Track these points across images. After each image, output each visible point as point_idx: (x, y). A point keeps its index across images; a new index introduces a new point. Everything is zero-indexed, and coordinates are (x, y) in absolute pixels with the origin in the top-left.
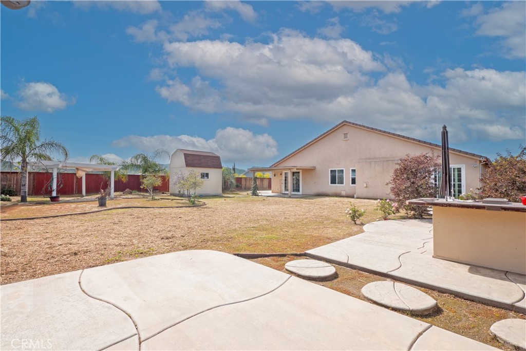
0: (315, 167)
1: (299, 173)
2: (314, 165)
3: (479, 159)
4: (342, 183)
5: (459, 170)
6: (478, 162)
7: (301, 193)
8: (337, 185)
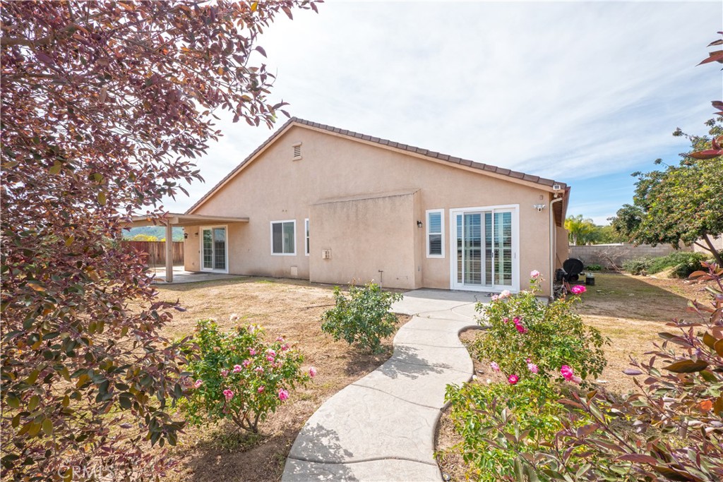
0: (248, 219)
1: (224, 229)
2: (247, 214)
3: (548, 189)
4: (291, 251)
5: (507, 217)
6: (547, 197)
7: (226, 271)
8: (283, 254)
